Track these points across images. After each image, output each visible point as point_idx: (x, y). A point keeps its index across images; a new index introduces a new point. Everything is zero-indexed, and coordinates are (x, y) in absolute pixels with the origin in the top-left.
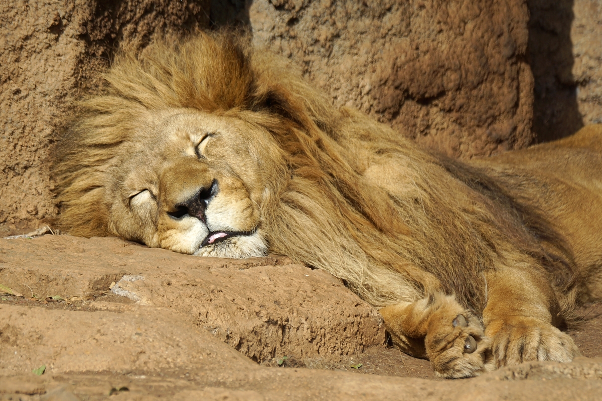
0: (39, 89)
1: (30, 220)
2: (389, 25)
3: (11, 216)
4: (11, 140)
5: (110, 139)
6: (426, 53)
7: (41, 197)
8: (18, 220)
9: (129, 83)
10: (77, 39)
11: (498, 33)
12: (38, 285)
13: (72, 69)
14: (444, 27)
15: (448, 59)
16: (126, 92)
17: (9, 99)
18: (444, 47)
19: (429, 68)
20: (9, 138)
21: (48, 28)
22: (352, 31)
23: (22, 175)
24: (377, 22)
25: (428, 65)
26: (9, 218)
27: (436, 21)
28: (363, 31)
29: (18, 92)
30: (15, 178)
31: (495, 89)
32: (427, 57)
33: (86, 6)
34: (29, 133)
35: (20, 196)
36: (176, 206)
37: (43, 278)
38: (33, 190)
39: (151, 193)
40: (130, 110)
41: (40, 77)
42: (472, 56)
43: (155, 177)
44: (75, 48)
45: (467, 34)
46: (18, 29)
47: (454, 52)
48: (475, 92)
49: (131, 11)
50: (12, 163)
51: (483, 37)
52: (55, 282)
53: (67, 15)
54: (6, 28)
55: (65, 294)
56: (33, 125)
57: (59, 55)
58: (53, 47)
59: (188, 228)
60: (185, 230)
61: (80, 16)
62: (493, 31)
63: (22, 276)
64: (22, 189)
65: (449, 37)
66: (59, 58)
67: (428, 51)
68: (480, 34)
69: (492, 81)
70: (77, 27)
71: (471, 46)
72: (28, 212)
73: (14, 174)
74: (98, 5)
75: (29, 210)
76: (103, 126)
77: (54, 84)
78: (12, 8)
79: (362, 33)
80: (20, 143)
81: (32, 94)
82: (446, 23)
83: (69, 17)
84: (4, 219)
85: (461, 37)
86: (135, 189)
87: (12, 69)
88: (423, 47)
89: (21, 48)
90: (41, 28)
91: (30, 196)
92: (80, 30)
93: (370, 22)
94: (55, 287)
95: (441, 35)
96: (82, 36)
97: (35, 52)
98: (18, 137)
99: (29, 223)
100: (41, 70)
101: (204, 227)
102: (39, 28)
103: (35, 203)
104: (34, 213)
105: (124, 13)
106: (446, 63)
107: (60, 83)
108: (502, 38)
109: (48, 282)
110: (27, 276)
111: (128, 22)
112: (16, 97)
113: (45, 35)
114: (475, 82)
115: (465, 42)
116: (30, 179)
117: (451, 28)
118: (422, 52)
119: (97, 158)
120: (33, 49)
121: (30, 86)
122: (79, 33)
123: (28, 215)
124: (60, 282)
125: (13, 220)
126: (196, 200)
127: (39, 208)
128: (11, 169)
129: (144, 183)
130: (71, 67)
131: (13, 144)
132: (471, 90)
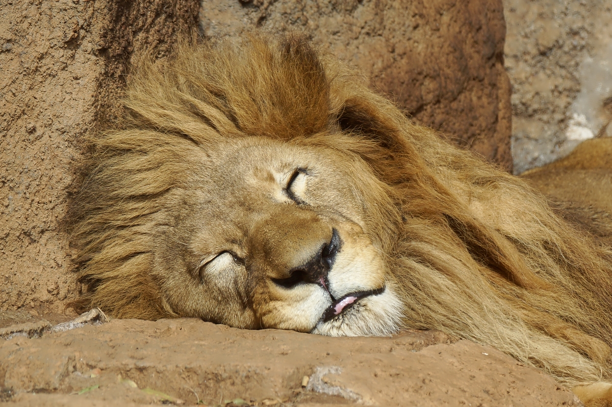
0: (56, 125)
1: (51, 302)
2: (361, 22)
3: (31, 297)
4: (28, 195)
5: (154, 187)
6: (402, 56)
7: (61, 270)
8: (38, 304)
9: (161, 111)
10: (96, 56)
11: (477, 27)
12: (203, 387)
13: (93, 96)
14: (420, 22)
15: (425, 63)
16: (162, 123)
17: (24, 141)
18: (421, 47)
19: (407, 76)
20: (25, 193)
21: (66, 43)
22: (324, 31)
23: (38, 242)
24: (349, 19)
25: (406, 73)
26: (28, 301)
27: (412, 13)
28: (336, 30)
29: (33, 131)
30: (30, 246)
31: (474, 99)
32: (404, 61)
33: (106, 11)
34: (46, 185)
35: (37, 271)
36: (290, 271)
37: (210, 376)
38: (52, 262)
39: (235, 256)
40: (173, 148)
41: (58, 109)
42: (451, 57)
43: (239, 234)
44: (94, 67)
45: (444, 29)
46: (33, 45)
47: (432, 54)
48: (454, 105)
49: (143, 15)
50: (28, 227)
51: (460, 32)
52: (229, 382)
53: (85, 24)
54: (21, 45)
55: (247, 395)
56: (50, 173)
57: (76, 79)
58: (70, 68)
59: (303, 298)
60: (298, 301)
61: (101, 25)
62: (470, 23)
63: (177, 375)
64: (39, 260)
65: (425, 33)
66: (78, 81)
67: (405, 54)
68: (457, 29)
69: (471, 90)
70: (97, 39)
71: (449, 45)
72: (49, 292)
73: (30, 241)
74: (118, 8)
75: (49, 289)
76: (139, 171)
77: (73, 118)
78: (25, 17)
79: (335, 34)
80: (37, 199)
81: (48, 133)
82: (422, 16)
83: (87, 27)
84: (22, 303)
85: (438, 34)
86: (209, 253)
87: (27, 99)
88: (399, 50)
89: (37, 70)
90: (57, 43)
91: (49, 270)
92: (102, 42)
93: (342, 18)
94: (231, 388)
95: (416, 31)
96: (103, 51)
97: (50, 75)
98: (35, 191)
99: (52, 306)
100: (58, 100)
101: (326, 294)
102: (55, 43)
103: (55, 278)
104: (55, 292)
105: (136, 18)
106: (425, 68)
107: (80, 116)
108: (482, 32)
109: (218, 381)
110: (184, 376)
111: (140, 29)
112: (32, 137)
113: (62, 52)
114: (455, 90)
115: (442, 40)
116: (47, 247)
117: (427, 23)
118: (399, 55)
119: (135, 214)
120: (49, 72)
121: (45, 122)
122: (100, 48)
123: (50, 296)
124: (238, 381)
125: (32, 304)
126: (318, 261)
127: (61, 285)
128: (27, 234)
129: (223, 243)
130: (92, 93)
131: (29, 201)
132: (451, 102)
